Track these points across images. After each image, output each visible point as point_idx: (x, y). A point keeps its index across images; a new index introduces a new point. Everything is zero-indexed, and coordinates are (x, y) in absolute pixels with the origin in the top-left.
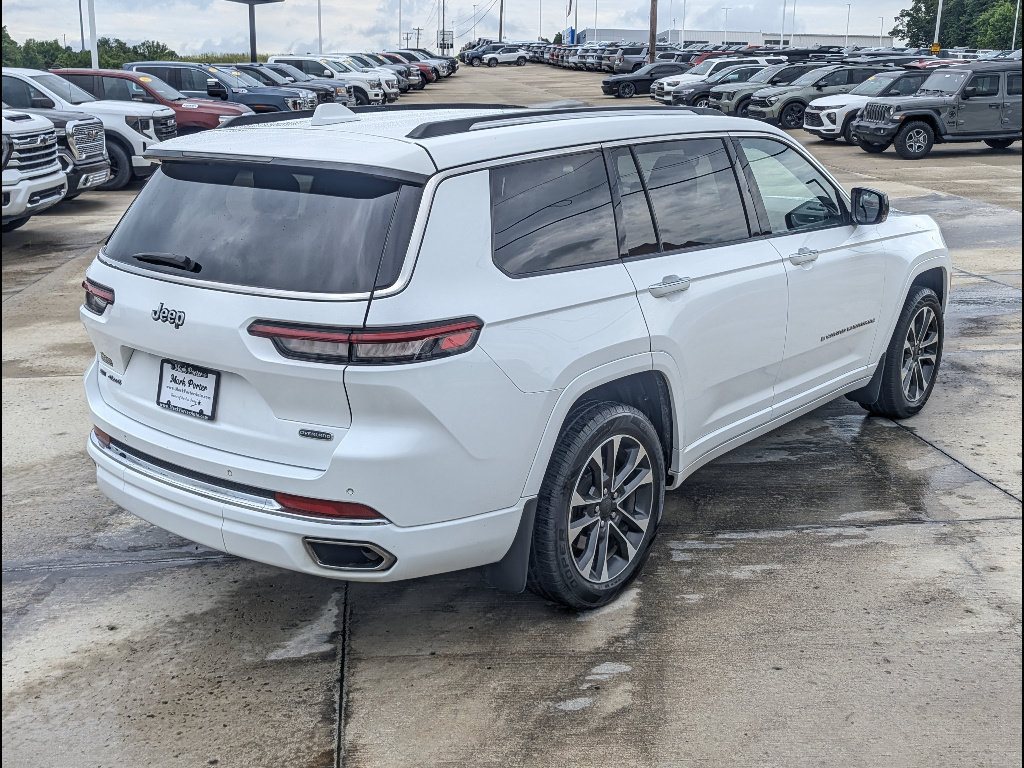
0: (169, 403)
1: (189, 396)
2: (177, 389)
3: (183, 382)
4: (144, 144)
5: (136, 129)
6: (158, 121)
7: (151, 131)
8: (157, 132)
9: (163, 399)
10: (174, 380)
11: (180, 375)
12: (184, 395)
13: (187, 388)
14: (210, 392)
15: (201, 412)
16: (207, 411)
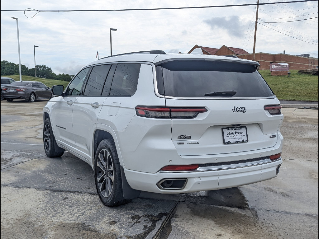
0: (229, 142)
1: (236, 137)
2: (231, 136)
3: (233, 133)
9: (226, 141)
10: (229, 133)
11: (231, 131)
12: (234, 137)
13: (235, 134)
14: (245, 133)
15: (243, 140)
16: (245, 139)
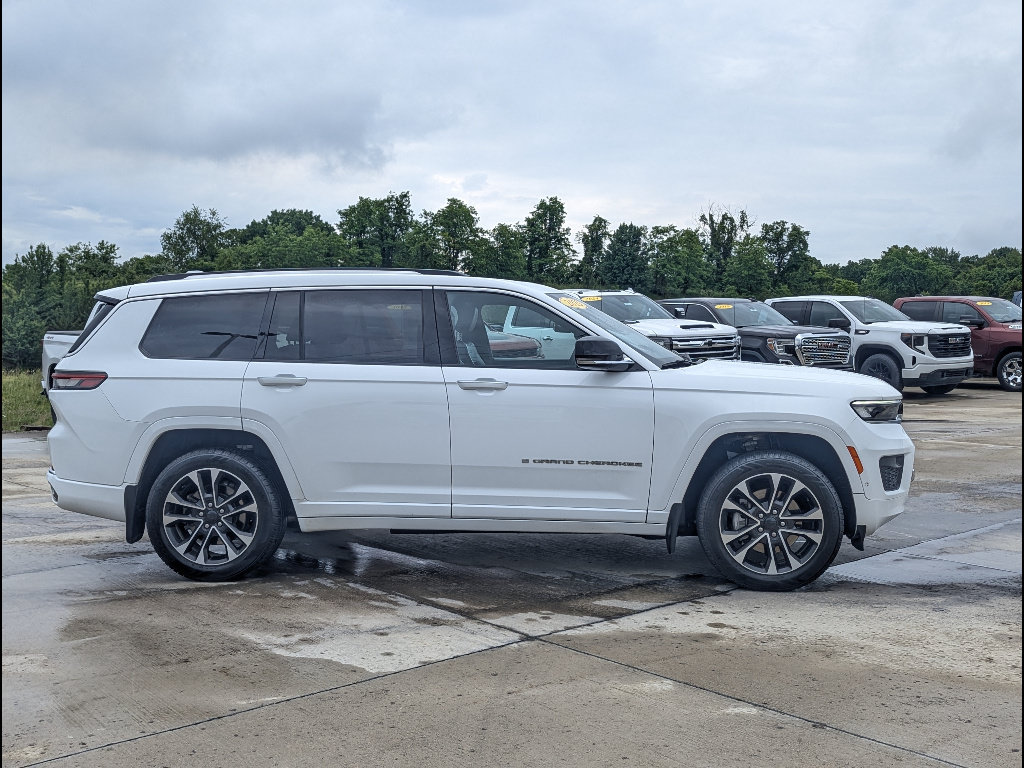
4: (914, 358)
5: (909, 344)
6: (932, 337)
7: (925, 347)
8: (931, 348)
